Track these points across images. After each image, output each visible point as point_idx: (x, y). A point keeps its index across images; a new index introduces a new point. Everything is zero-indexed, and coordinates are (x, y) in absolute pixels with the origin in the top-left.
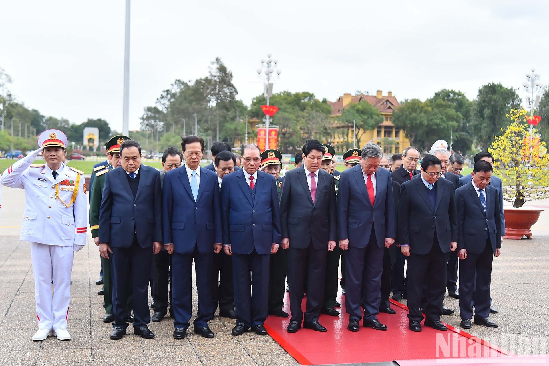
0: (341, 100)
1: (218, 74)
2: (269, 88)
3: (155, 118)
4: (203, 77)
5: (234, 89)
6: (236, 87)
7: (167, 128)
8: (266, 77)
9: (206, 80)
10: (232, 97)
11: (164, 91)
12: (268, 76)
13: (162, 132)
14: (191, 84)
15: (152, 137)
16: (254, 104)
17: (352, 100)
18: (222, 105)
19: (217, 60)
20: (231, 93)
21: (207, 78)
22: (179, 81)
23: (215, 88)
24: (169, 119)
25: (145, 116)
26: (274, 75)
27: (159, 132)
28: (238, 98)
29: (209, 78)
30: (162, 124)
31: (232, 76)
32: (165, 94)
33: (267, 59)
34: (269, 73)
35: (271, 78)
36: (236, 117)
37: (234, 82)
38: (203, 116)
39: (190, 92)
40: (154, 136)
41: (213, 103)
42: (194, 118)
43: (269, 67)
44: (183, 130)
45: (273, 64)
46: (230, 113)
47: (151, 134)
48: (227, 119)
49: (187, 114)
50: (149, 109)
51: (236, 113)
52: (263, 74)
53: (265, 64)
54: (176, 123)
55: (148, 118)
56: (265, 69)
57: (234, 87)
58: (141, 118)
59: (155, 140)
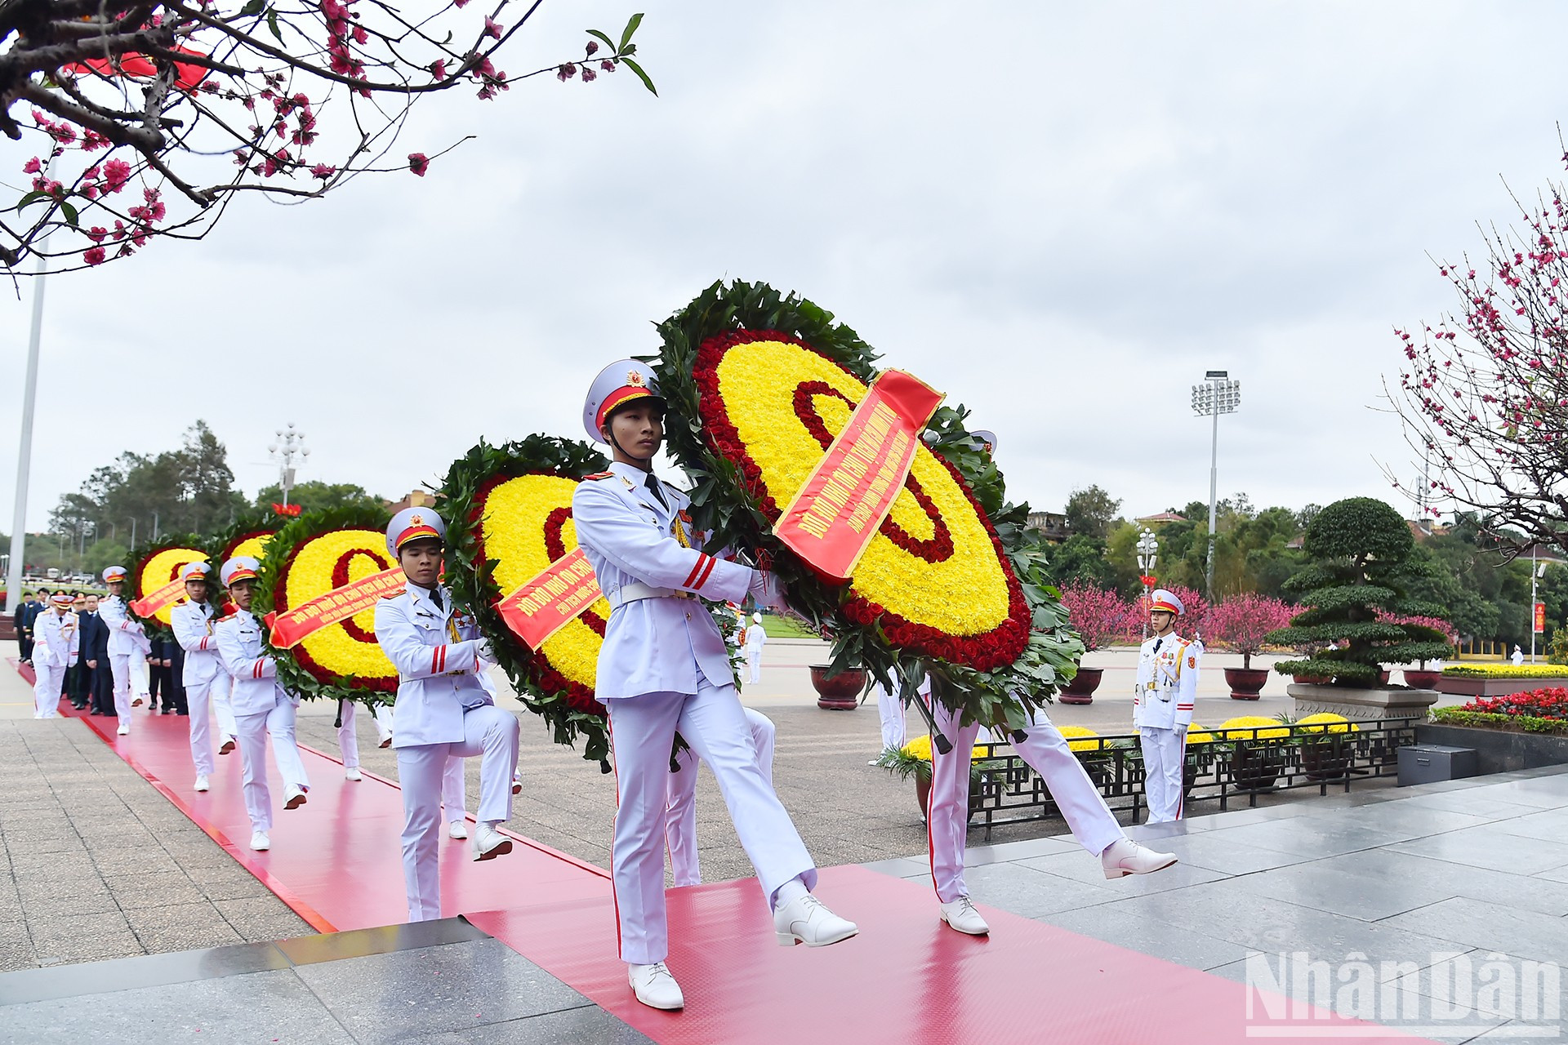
0: (407, 499)
1: (201, 448)
2: (289, 475)
3: (79, 515)
4: (173, 451)
5: (226, 473)
6: (232, 471)
7: (102, 531)
8: (284, 457)
9: (179, 455)
10: (224, 485)
11: (98, 470)
12: (287, 457)
13: (91, 537)
14: (153, 460)
15: (72, 547)
16: (261, 499)
17: (425, 500)
18: (204, 498)
19: (200, 424)
20: (222, 478)
21: (180, 452)
22: (131, 454)
23: (195, 470)
24: (106, 516)
25: (60, 511)
26: (298, 455)
27: (86, 537)
28: (234, 487)
29: (185, 452)
30: (92, 524)
31: (225, 453)
32: (99, 475)
33: (287, 430)
34: (288, 453)
35: (293, 461)
36: (229, 518)
37: (228, 461)
38: (170, 514)
39: (151, 473)
40: (76, 545)
41: (190, 494)
42: (153, 517)
43: (289, 443)
44: (131, 535)
45: (296, 438)
46: (218, 511)
47: (69, 540)
48: (214, 521)
49: (140, 510)
50: (70, 498)
51: (229, 512)
52: (279, 453)
53: (284, 438)
54: (120, 523)
55: (66, 513)
56: (282, 446)
57: (227, 470)
58: (52, 513)
59: (77, 550)
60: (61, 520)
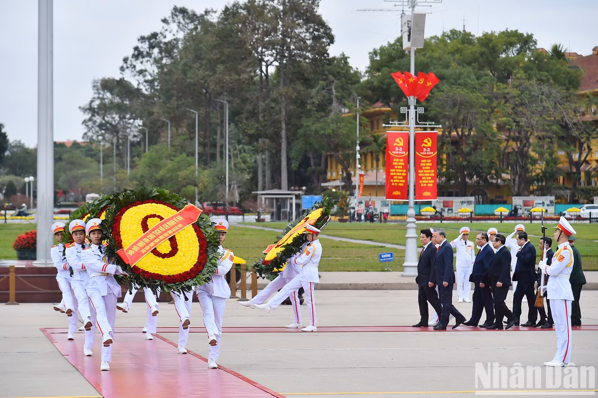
2: (415, 25)
3: (120, 109)
5: (322, 29)
7: (153, 133)
10: (319, 48)
11: (142, 39)
13: (139, 143)
15: (115, 159)
16: (375, 67)
20: (315, 39)
22: (183, 11)
24: (157, 109)
25: (96, 104)
27: (133, 144)
30: (139, 122)
32: (144, 47)
36: (330, 102)
39: (211, 39)
40: (120, 155)
42: (222, 107)
46: (314, 91)
47: (110, 149)
48: (308, 107)
51: (330, 91)
54: (176, 120)
55: (104, 109)
57: (323, 24)
58: (84, 110)
59: (122, 165)
60: (98, 119)
